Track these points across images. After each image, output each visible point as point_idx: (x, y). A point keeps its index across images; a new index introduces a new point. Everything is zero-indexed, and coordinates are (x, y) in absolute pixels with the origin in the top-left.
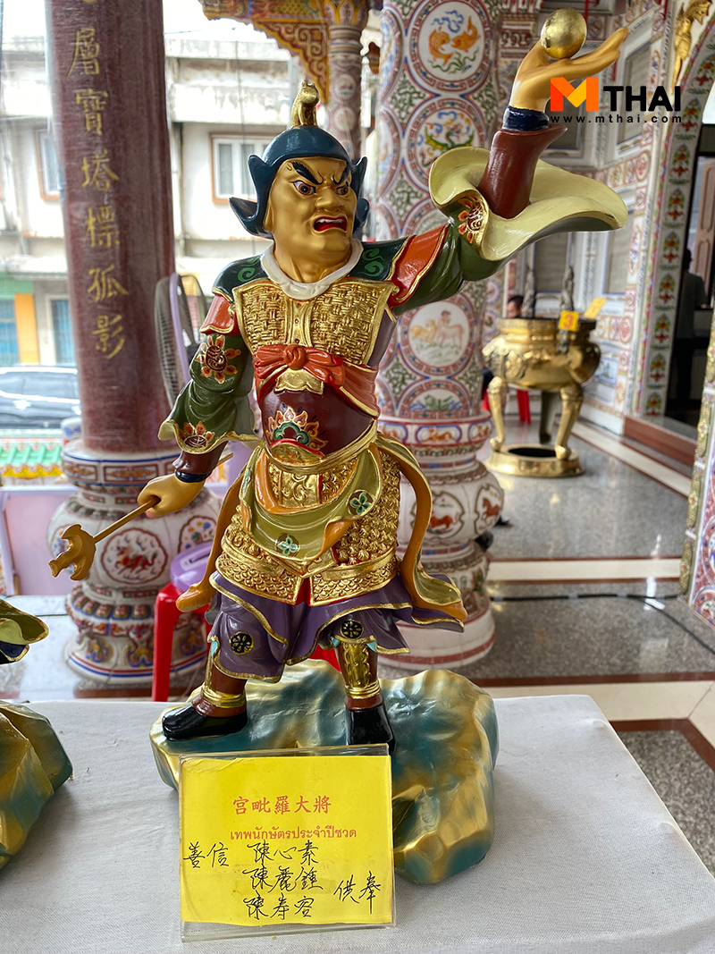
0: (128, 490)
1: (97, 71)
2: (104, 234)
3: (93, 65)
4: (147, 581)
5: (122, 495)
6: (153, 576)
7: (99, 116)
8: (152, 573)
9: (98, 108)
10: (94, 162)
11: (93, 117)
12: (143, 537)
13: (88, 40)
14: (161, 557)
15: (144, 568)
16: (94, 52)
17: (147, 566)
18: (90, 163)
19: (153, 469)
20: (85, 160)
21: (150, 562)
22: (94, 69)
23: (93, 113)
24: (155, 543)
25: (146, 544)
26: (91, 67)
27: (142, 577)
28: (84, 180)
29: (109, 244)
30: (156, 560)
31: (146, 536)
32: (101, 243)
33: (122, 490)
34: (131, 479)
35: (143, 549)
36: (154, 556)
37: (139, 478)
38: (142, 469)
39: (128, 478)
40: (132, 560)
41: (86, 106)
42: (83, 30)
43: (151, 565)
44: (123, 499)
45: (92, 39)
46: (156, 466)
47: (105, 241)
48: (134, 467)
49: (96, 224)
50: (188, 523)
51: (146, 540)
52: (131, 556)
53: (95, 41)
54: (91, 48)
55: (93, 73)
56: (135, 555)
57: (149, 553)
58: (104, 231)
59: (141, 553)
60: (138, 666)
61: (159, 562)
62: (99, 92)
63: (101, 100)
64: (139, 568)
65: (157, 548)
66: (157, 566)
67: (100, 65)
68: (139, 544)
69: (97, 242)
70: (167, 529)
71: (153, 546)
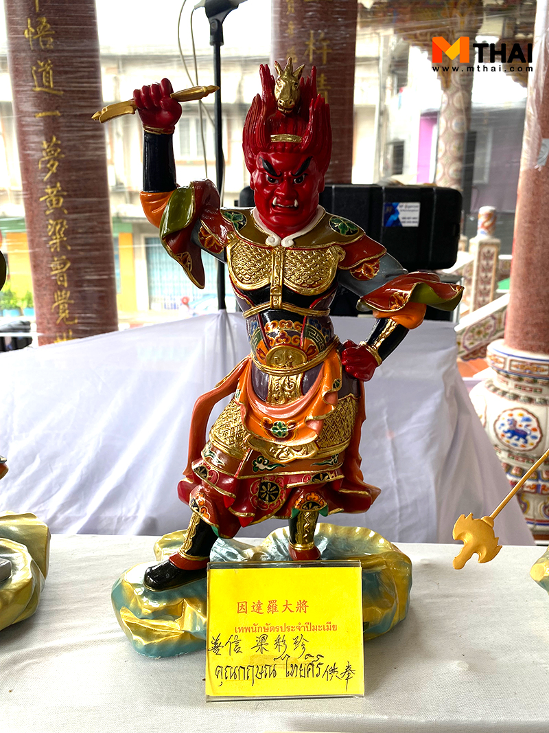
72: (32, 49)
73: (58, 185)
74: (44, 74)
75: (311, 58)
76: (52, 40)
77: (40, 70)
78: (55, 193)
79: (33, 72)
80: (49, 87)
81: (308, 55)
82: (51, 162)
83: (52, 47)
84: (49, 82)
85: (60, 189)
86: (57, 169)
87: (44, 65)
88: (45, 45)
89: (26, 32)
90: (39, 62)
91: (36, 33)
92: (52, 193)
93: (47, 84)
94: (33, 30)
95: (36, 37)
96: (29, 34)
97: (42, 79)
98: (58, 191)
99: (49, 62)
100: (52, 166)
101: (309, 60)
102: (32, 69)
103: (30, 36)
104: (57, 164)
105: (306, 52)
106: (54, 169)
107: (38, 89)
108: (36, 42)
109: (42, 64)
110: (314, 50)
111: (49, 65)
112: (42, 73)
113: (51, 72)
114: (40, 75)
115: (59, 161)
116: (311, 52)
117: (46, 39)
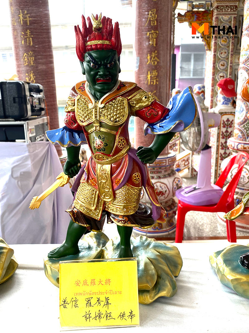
0: (156, 169)
1: (156, 24)
2: (153, 80)
3: (154, 22)
4: (162, 200)
5: (153, 170)
6: (164, 198)
7: (155, 40)
8: (164, 197)
9: (155, 37)
10: (152, 56)
11: (153, 40)
12: (162, 185)
13: (153, 13)
14: (168, 192)
15: (162, 195)
16: (155, 18)
17: (163, 195)
18: (150, 55)
19: (165, 161)
20: (149, 55)
21: (164, 193)
22: (154, 24)
23: (153, 39)
24: (166, 187)
25: (163, 187)
26: (154, 23)
27: (160, 199)
28: (148, 62)
29: (155, 83)
30: (166, 193)
31: (163, 184)
32: (152, 83)
33: (154, 169)
34: (158, 165)
35: (162, 189)
36: (166, 191)
37: (161, 165)
38: (161, 161)
39: (157, 165)
40: (159, 193)
41: (151, 36)
42: (152, 10)
43: (164, 194)
44: (153, 172)
45: (155, 13)
46: (166, 160)
47: (153, 83)
48: (159, 161)
49: (151, 77)
50: (174, 181)
51: (163, 186)
52: (158, 191)
53: (156, 14)
54: (154, 16)
55: (154, 25)
56: (159, 191)
57: (164, 190)
58: (153, 79)
59: (162, 190)
60: (156, 230)
61: (167, 194)
62: (155, 31)
63: (156, 34)
64: (161, 195)
65: (166, 189)
66: (166, 195)
67: (157, 22)
68: (161, 187)
69: (150, 83)
70: (169, 182)
71: (165, 188)
75: (22, 22)
105: (19, 20)
110: (23, 19)
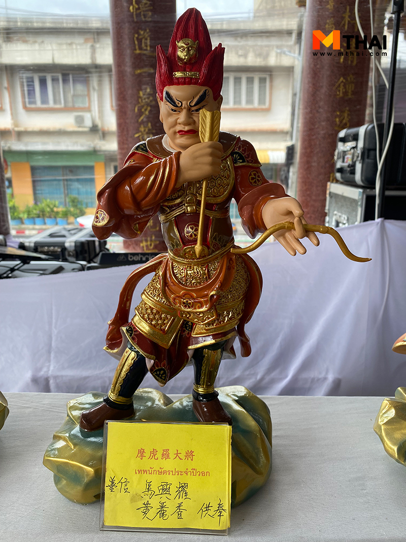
72: (135, 20)
73: (150, 124)
74: (143, 40)
75: (346, 27)
76: (150, 14)
77: (140, 37)
78: (147, 130)
79: (135, 39)
80: (146, 50)
81: (344, 25)
82: (145, 107)
83: (150, 19)
84: (147, 46)
85: (150, 127)
86: (149, 112)
87: (144, 33)
88: (145, 17)
89: (131, 8)
90: (140, 31)
91: (139, 8)
92: (145, 131)
93: (145, 48)
94: (137, 6)
95: (138, 11)
96: (133, 9)
97: (141, 44)
98: (149, 130)
99: (148, 31)
100: (146, 110)
101: (344, 28)
102: (134, 36)
103: (135, 10)
104: (149, 108)
105: (343, 22)
106: (147, 113)
107: (138, 52)
108: (138, 15)
109: (142, 33)
110: (349, 21)
111: (147, 33)
112: (141, 39)
113: (149, 38)
114: (140, 41)
115: (151, 106)
116: (347, 22)
117: (145, 13)
